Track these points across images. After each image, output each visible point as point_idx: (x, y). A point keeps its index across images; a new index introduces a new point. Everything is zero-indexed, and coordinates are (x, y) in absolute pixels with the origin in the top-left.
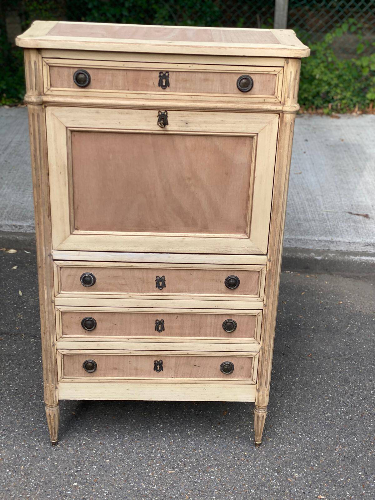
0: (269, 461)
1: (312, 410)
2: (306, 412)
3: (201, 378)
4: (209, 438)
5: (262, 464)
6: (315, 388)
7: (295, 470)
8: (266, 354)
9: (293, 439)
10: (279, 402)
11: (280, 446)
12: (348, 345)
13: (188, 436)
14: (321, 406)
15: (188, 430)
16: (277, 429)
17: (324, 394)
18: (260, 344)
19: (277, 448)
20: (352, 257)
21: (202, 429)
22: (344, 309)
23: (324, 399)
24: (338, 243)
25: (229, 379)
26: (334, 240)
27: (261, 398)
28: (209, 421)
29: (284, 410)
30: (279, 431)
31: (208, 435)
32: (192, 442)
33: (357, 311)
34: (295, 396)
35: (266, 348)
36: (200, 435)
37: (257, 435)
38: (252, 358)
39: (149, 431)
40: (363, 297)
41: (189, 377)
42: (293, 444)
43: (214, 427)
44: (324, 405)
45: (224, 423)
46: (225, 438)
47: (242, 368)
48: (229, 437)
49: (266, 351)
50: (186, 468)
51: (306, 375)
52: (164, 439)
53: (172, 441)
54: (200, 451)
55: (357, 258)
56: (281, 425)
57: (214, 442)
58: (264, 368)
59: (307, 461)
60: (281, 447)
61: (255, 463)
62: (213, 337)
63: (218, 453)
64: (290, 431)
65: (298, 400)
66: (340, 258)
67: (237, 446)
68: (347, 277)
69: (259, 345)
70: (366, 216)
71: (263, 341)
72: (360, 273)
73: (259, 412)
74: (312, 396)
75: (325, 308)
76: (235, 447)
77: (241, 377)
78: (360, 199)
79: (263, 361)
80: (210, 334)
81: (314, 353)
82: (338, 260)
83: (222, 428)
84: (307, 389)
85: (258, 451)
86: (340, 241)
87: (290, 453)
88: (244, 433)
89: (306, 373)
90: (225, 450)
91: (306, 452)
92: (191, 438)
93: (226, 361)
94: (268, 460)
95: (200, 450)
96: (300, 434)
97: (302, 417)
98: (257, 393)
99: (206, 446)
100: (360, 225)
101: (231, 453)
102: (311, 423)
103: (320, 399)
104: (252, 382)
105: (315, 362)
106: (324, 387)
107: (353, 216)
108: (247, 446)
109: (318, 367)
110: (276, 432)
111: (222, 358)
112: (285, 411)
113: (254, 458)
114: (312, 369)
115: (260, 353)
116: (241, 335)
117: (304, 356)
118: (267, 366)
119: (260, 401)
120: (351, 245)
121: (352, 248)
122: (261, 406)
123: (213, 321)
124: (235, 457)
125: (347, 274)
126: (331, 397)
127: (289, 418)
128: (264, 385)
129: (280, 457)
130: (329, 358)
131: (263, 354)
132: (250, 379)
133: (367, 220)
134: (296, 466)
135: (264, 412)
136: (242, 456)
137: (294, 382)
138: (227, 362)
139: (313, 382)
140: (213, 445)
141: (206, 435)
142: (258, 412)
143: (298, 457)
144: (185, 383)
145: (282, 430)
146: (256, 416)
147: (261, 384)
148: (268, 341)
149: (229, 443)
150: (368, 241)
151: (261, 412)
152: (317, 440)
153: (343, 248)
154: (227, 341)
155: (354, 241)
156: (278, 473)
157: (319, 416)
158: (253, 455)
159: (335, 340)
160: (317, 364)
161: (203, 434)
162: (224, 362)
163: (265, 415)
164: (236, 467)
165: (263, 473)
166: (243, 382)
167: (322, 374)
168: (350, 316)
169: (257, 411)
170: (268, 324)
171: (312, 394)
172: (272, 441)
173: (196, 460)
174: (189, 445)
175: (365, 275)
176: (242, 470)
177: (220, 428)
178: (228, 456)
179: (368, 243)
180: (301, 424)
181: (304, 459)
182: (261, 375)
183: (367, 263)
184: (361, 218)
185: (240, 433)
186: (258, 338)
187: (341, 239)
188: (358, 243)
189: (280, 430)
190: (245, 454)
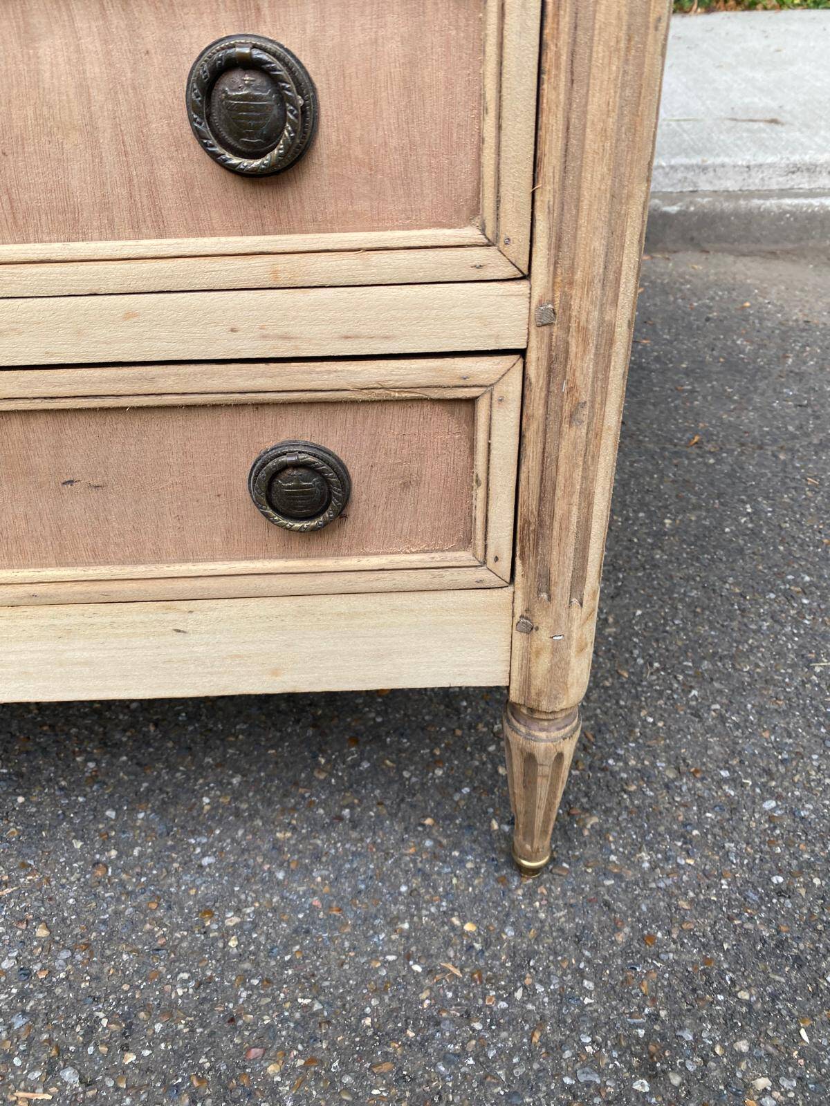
0: (597, 975)
1: (751, 647)
2: (732, 657)
3: (137, 562)
4: (294, 829)
5: (562, 998)
6: (741, 551)
7: (754, 1044)
8: (583, 365)
9: (701, 811)
10: (611, 620)
11: (641, 861)
12: (806, 406)
13: (197, 825)
14: (783, 626)
15: (202, 786)
16: (618, 758)
17: (780, 575)
18: (526, 277)
19: (630, 875)
20: (756, 202)
21: (270, 778)
22: (761, 320)
23: (790, 597)
24: (720, 171)
25: (329, 564)
26: (709, 162)
27: (542, 665)
28: (310, 732)
29: (636, 652)
30: (626, 767)
31: (294, 809)
32: (206, 861)
33: (797, 321)
34: (670, 591)
35: (584, 307)
36: (252, 817)
37: (529, 834)
38: (472, 401)
39: (21, 799)
40: (802, 290)
41: (60, 564)
42: (701, 843)
43: (328, 762)
44: (797, 622)
45: (378, 738)
46: (373, 829)
47: (406, 485)
48: (392, 816)
49: (583, 330)
50: (130, 1058)
51: (697, 507)
52: (78, 845)
53: (114, 853)
54: (232, 920)
55: (771, 204)
56: (631, 732)
57: (317, 856)
58: (567, 473)
59: (799, 962)
60: (646, 865)
61: (519, 995)
62: (137, 233)
63: (324, 927)
64: (677, 763)
65: (688, 606)
66: (728, 206)
67: (426, 876)
68: (744, 255)
69: (523, 286)
70: (774, 121)
71: (557, 245)
72: (776, 242)
73: (536, 739)
74: (736, 584)
75: (708, 319)
76: (415, 883)
77: (408, 541)
78: (747, 100)
79: (553, 427)
80: (105, 206)
81: (709, 436)
82: (722, 211)
83: (365, 765)
84: (712, 560)
85: (531, 904)
86: (723, 166)
87: (702, 907)
88: (466, 790)
89: (694, 499)
90: (361, 907)
91: (780, 892)
92: (211, 831)
93: (286, 435)
94: (588, 961)
95: (238, 911)
96: (725, 780)
97: (716, 685)
98: (517, 635)
99: (271, 884)
100: (764, 135)
101: (392, 922)
102: (761, 711)
103: (772, 596)
104: (482, 574)
105: (719, 461)
106: (776, 549)
107: (740, 124)
108: (476, 871)
109: (729, 475)
110: (613, 774)
111: (246, 420)
112: (640, 661)
113: (513, 953)
114: (712, 484)
115: (532, 356)
116: (363, 206)
117: (675, 445)
118: (589, 456)
119: (537, 683)
120: (753, 173)
121: (755, 182)
122: (544, 705)
123: (94, 70)
124: (409, 957)
125: (744, 247)
126: (812, 584)
127: (661, 693)
128: (561, 589)
129: (652, 937)
130: (760, 447)
131: (556, 364)
132: (464, 556)
133: (778, 128)
134: (749, 1004)
135: (563, 732)
136: (448, 943)
137: (659, 535)
138: (295, 443)
139: (727, 530)
140: (308, 871)
141: (284, 811)
142: (528, 736)
143: (747, 934)
144: (34, 601)
145: (638, 758)
146: (515, 752)
147: (543, 584)
148: (598, 245)
149: (387, 855)
150: (796, 158)
151: (543, 735)
152: (815, 811)
153: (731, 185)
154: (258, 269)
155: (760, 160)
156: (653, 1075)
157: (791, 677)
158: (510, 932)
159: (762, 394)
160: (726, 469)
161: (269, 803)
162: (269, 446)
163: (569, 748)
164: (411, 1034)
165: (567, 1080)
166: (422, 578)
167: (752, 500)
168: (784, 332)
169: (523, 730)
170: (599, 51)
171: (736, 577)
172: (600, 833)
173: (196, 988)
174: (187, 878)
175: (790, 246)
176: (446, 1058)
177: (356, 764)
178: (374, 954)
179: (795, 165)
180: (722, 719)
181: (781, 944)
182: (541, 524)
183: (795, 214)
184: (762, 125)
185: (447, 788)
186: (515, 228)
187: (727, 160)
188: (771, 166)
189: (632, 762)
190: (469, 927)
